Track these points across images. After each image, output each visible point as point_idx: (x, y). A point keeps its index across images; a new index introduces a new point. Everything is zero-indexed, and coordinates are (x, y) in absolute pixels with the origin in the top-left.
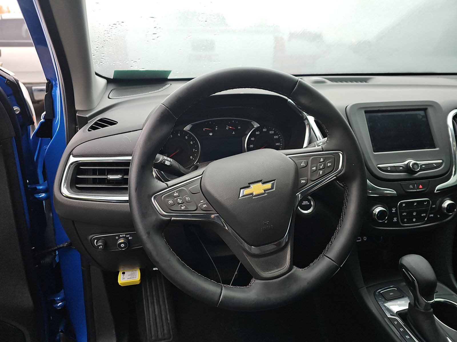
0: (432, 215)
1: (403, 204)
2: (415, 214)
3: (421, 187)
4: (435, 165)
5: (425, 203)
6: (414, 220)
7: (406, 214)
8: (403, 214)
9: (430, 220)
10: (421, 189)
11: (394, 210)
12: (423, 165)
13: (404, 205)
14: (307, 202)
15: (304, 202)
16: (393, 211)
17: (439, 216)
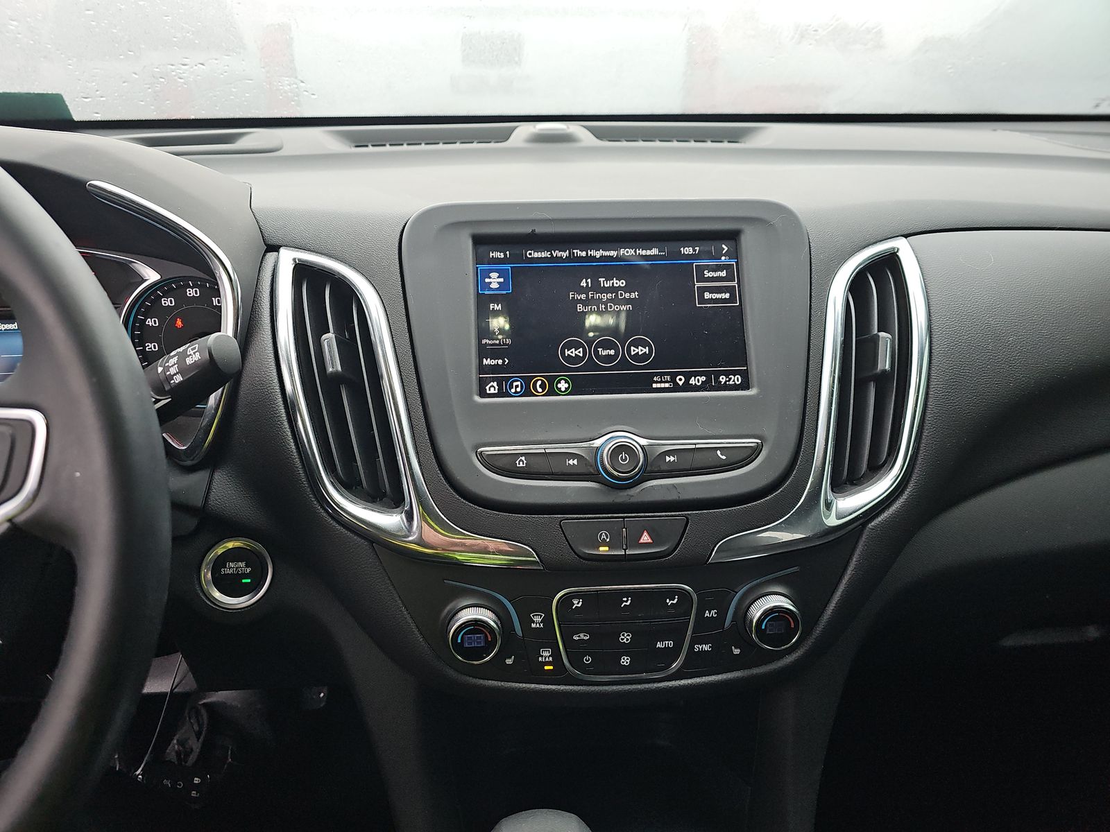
0: (706, 648)
1: (575, 602)
2: (625, 638)
3: (646, 538)
4: (724, 457)
5: (669, 602)
6: (625, 661)
7: (586, 638)
8: (576, 638)
9: (696, 664)
10: (646, 545)
11: (537, 620)
12: (669, 453)
13: (577, 603)
14: (242, 564)
15: (232, 565)
16: (533, 626)
17: (737, 651)
